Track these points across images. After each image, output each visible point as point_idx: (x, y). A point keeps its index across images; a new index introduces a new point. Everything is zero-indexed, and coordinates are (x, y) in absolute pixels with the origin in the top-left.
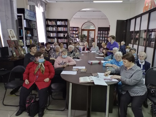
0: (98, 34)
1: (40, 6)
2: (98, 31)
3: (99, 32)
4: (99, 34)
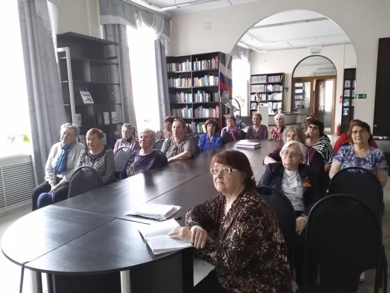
0: (344, 89)
1: (143, 23)
2: (345, 79)
3: (348, 82)
4: (347, 89)
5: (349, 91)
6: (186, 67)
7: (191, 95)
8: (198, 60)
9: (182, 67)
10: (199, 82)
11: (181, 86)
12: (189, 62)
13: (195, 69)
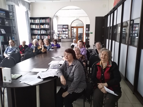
3: (87, 29)
5: (87, 31)
6: (37, 21)
7: (39, 31)
8: (42, 19)
9: (36, 21)
10: (42, 27)
11: (35, 28)
12: (38, 19)
13: (41, 22)
